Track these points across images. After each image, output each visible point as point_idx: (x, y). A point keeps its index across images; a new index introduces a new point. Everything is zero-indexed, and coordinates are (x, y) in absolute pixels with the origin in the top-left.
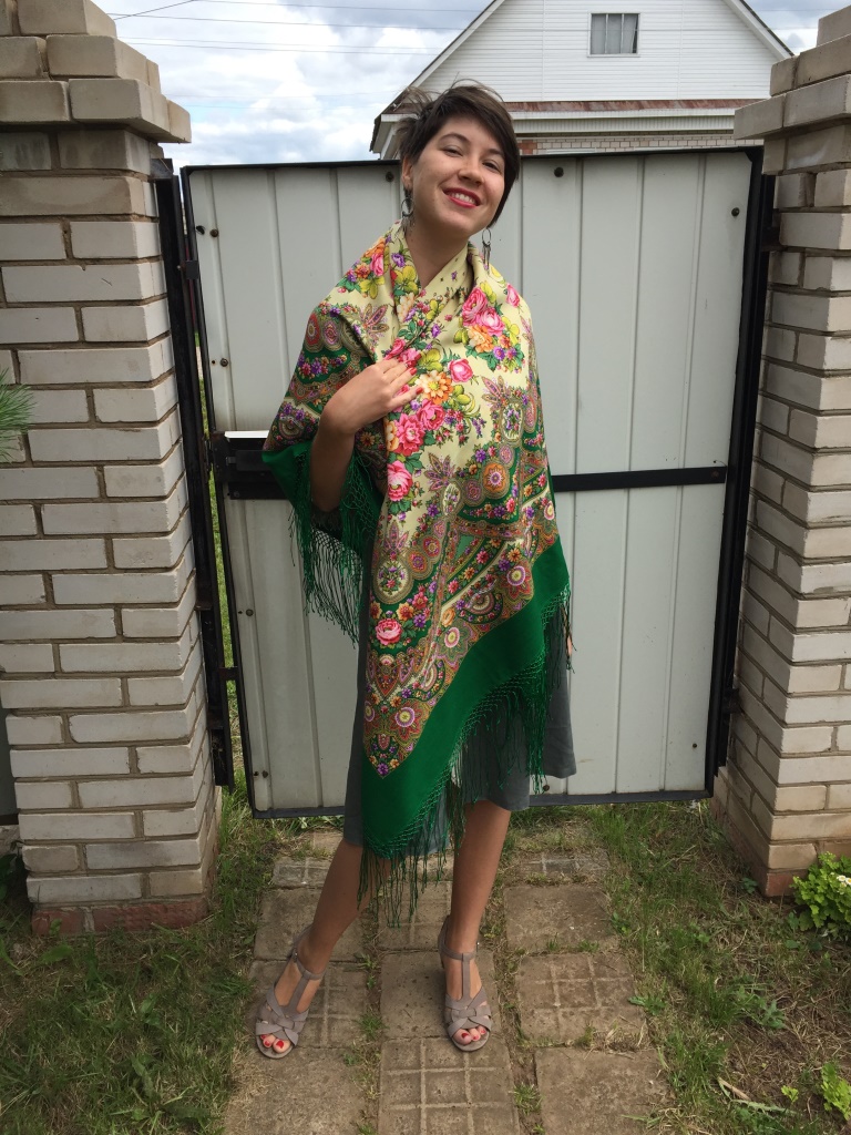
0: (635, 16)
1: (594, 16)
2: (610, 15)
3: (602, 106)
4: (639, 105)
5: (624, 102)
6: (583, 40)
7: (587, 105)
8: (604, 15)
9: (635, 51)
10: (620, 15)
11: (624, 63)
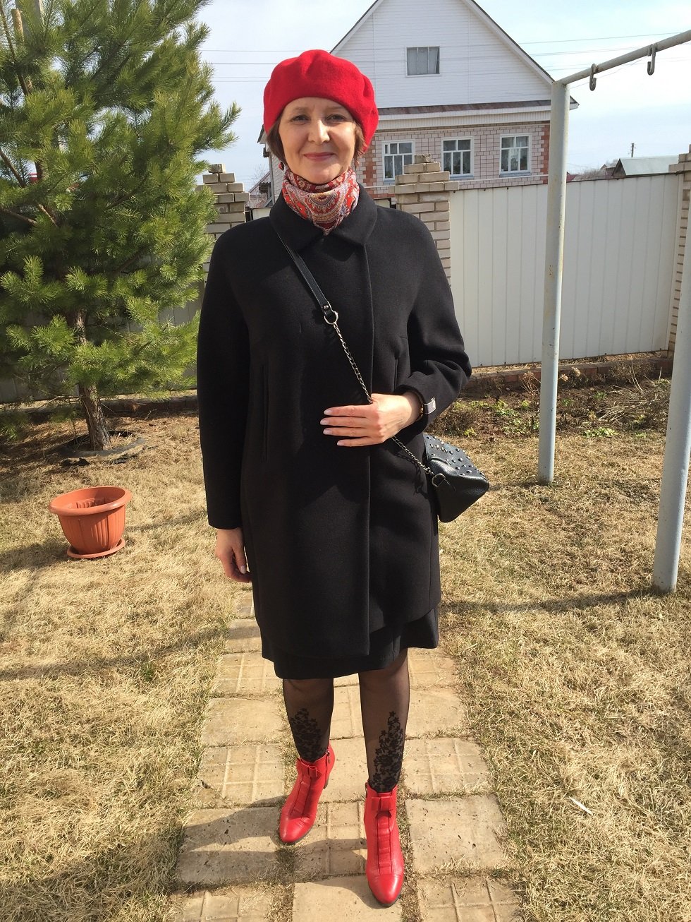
0: (437, 48)
1: (409, 49)
2: (419, 48)
3: (417, 110)
4: (442, 108)
5: (432, 106)
6: (403, 67)
7: (407, 110)
8: (415, 49)
9: (437, 72)
10: (426, 48)
11: (430, 80)
